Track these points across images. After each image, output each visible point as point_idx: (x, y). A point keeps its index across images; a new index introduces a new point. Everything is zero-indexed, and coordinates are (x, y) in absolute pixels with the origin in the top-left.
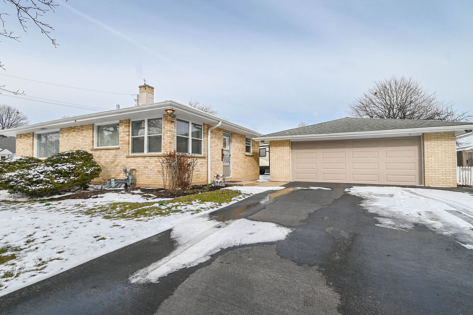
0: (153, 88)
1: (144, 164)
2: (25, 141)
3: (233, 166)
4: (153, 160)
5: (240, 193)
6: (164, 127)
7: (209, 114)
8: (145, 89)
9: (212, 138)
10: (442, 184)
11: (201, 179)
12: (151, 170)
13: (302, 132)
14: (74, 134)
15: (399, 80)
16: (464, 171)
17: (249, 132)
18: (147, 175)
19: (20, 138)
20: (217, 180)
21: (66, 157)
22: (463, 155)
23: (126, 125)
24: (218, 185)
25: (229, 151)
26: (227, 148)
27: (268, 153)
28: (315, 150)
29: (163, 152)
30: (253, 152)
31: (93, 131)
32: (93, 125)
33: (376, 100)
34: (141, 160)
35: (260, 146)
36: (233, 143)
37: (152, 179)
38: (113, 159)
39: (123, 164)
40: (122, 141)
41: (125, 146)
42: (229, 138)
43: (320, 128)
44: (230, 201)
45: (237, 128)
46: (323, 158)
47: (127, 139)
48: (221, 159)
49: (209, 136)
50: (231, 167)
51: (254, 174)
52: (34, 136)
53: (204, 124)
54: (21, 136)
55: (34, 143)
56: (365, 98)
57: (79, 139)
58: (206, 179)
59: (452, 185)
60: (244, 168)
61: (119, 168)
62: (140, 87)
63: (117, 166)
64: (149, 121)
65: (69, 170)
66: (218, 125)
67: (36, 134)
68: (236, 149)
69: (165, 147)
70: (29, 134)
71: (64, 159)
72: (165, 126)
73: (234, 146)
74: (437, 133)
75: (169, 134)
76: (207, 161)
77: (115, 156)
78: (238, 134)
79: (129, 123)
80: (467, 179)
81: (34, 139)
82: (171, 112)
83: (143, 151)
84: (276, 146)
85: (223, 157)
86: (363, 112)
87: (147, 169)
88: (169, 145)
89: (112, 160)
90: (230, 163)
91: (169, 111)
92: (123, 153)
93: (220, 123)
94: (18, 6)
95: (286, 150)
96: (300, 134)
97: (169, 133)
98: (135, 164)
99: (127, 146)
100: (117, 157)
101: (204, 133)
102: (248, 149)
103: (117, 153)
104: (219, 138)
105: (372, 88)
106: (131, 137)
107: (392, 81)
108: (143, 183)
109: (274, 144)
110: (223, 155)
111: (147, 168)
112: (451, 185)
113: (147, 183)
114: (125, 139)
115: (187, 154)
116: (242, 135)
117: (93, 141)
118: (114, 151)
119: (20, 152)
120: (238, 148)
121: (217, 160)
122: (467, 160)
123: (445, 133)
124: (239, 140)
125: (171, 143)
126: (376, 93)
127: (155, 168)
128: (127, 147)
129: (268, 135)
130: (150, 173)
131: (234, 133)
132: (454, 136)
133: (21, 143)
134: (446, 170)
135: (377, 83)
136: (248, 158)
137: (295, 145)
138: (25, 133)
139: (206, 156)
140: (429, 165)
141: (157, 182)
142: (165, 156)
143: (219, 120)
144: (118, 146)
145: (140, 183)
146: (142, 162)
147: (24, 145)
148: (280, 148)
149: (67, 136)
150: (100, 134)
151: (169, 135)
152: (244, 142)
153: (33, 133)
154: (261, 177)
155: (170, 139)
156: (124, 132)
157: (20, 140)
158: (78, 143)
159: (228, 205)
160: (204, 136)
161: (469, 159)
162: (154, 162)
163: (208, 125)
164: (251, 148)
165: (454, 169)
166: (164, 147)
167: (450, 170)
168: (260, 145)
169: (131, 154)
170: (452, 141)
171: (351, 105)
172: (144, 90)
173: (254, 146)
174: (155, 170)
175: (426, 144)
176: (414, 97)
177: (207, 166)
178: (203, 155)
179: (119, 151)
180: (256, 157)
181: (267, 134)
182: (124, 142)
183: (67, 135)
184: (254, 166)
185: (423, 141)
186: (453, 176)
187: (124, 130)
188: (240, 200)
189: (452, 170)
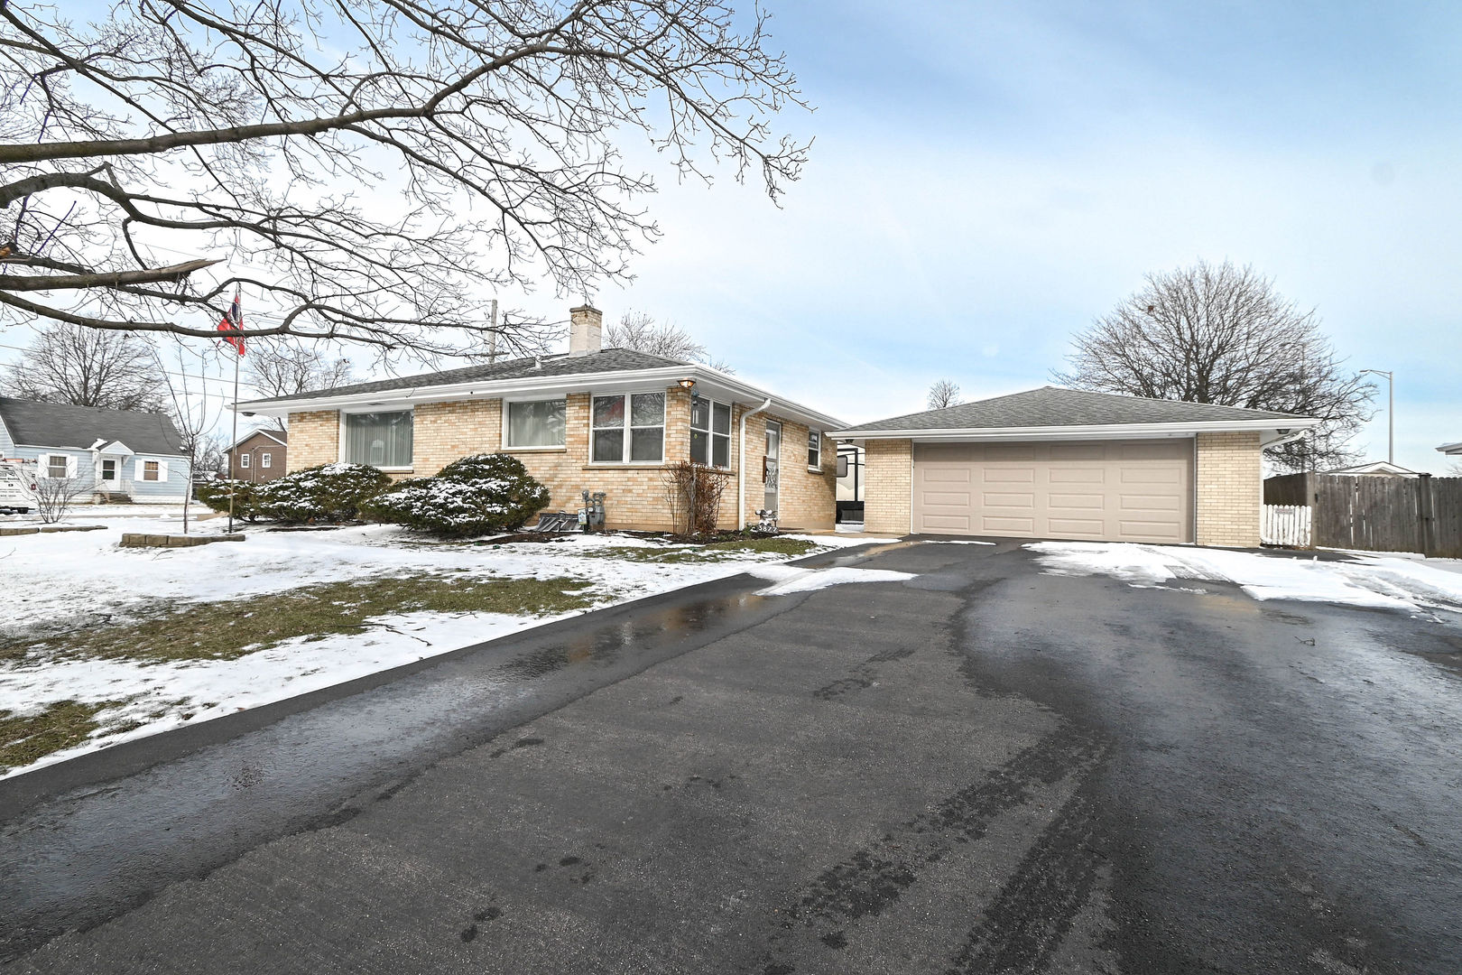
0: (600, 313)
1: (624, 483)
2: (315, 428)
3: (784, 494)
4: (644, 476)
5: (815, 545)
6: (669, 413)
7: (724, 374)
8: (586, 316)
9: (747, 433)
10: (1231, 541)
11: (726, 519)
12: (638, 495)
13: (940, 421)
14: (452, 417)
15: (1215, 274)
16: (1281, 515)
17: (818, 418)
18: (629, 506)
19: (300, 421)
20: (761, 521)
21: (487, 467)
22: (1308, 483)
23: (583, 404)
24: (765, 529)
25: (775, 461)
26: (772, 455)
27: (851, 468)
28: (968, 463)
29: (665, 461)
30: (824, 466)
31: (501, 413)
32: (501, 400)
33: (1152, 326)
34: (615, 476)
35: (839, 450)
36: (784, 444)
37: (640, 514)
38: (552, 472)
39: (572, 483)
40: (571, 436)
41: (581, 446)
42: (775, 433)
43: (981, 412)
44: (805, 553)
45: (797, 410)
46: (986, 481)
47: (585, 432)
48: (760, 478)
49: (743, 430)
50: (779, 496)
51: (824, 518)
52: (341, 419)
53: (733, 404)
54: (304, 418)
55: (340, 433)
56: (1121, 319)
57: (465, 430)
58: (735, 519)
59: (1250, 544)
60: (804, 501)
61: (564, 491)
62: (572, 310)
63: (560, 486)
64: (633, 397)
65: (503, 491)
66: (763, 407)
67: (343, 413)
68: (790, 457)
69: (671, 451)
70: (328, 412)
71: (483, 470)
72: (670, 409)
73: (786, 451)
74: (1225, 434)
75: (680, 426)
76: (736, 481)
77: (557, 466)
78: (794, 423)
79: (589, 402)
80: (1286, 532)
81: (341, 424)
82: (690, 384)
83: (620, 459)
84: (879, 453)
85: (765, 475)
86: (1115, 359)
87: (630, 495)
88: (678, 447)
89: (548, 476)
90: (777, 488)
91: (685, 384)
92: (574, 461)
93: (768, 402)
94: (272, 105)
95: (904, 461)
96: (935, 426)
97: (680, 424)
98: (602, 483)
99: (585, 446)
100: (559, 468)
101: (733, 423)
102: (812, 458)
103: (561, 461)
104: (759, 434)
105: (1140, 291)
106: (592, 429)
107: (1197, 275)
108: (620, 521)
109: (874, 447)
110: (765, 470)
111: (630, 491)
112: (1248, 542)
113: (630, 521)
114: (581, 433)
115: (725, 469)
116: (801, 425)
117: (500, 436)
118: (553, 457)
119: (301, 454)
120: (794, 455)
121: (755, 480)
122: (1316, 495)
123: (1240, 433)
124: (795, 437)
125: (682, 443)
126: (1151, 308)
127: (649, 491)
128: (585, 450)
129: (863, 427)
130: (635, 502)
131: (787, 421)
132: (1257, 440)
133: (302, 431)
134: (1241, 512)
135: (1155, 279)
136: (812, 479)
137: (923, 451)
138: (314, 411)
139: (737, 471)
140: (1205, 501)
141: (653, 519)
142: (674, 469)
143: (766, 396)
144: (563, 447)
145: (614, 521)
146: (619, 480)
147: (310, 437)
148: (889, 456)
149: (435, 422)
150: (515, 420)
151: (679, 428)
152: (806, 442)
153: (338, 411)
154: (837, 526)
155: (681, 435)
156: (576, 418)
157: (301, 425)
158: (461, 436)
159: (802, 557)
160: (733, 428)
161: (1321, 492)
162: (646, 479)
163: (740, 405)
164: (819, 455)
165: (1256, 509)
166: (668, 451)
167: (1247, 512)
168: (839, 447)
169: (591, 464)
170: (1253, 451)
171: (1081, 337)
172: (583, 318)
173: (827, 450)
174: (649, 495)
175: (1203, 455)
176: (1259, 320)
177: (736, 491)
178: (730, 469)
179: (564, 456)
180: (830, 476)
181: (861, 424)
182: (578, 439)
183: (433, 419)
184: (824, 497)
185: (1197, 450)
186: (1253, 524)
187: (576, 415)
188: (820, 553)
189: (1251, 512)
